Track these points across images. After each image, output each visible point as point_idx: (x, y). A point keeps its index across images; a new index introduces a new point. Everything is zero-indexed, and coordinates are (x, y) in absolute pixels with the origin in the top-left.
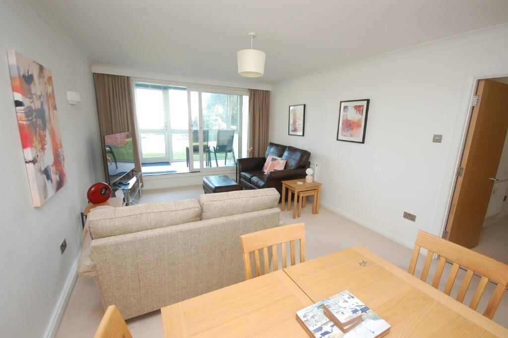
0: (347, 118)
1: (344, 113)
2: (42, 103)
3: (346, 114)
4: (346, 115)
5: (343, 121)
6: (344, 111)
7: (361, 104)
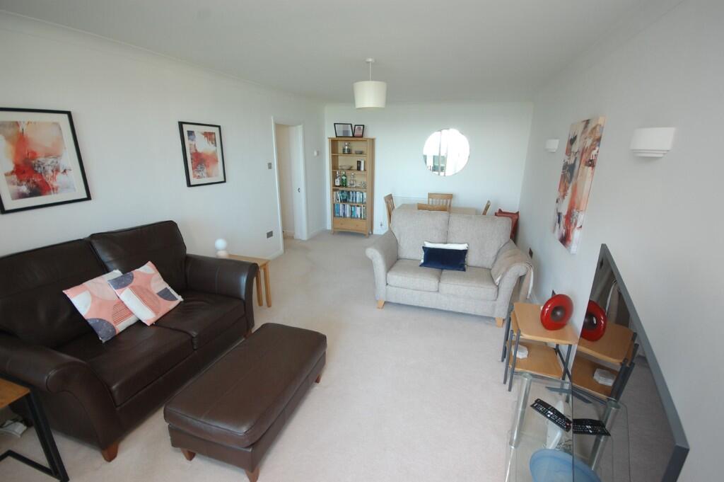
0: (196, 150)
1: (190, 142)
2: (576, 158)
3: (193, 143)
4: (195, 145)
5: (191, 154)
6: (189, 139)
7: (211, 131)
